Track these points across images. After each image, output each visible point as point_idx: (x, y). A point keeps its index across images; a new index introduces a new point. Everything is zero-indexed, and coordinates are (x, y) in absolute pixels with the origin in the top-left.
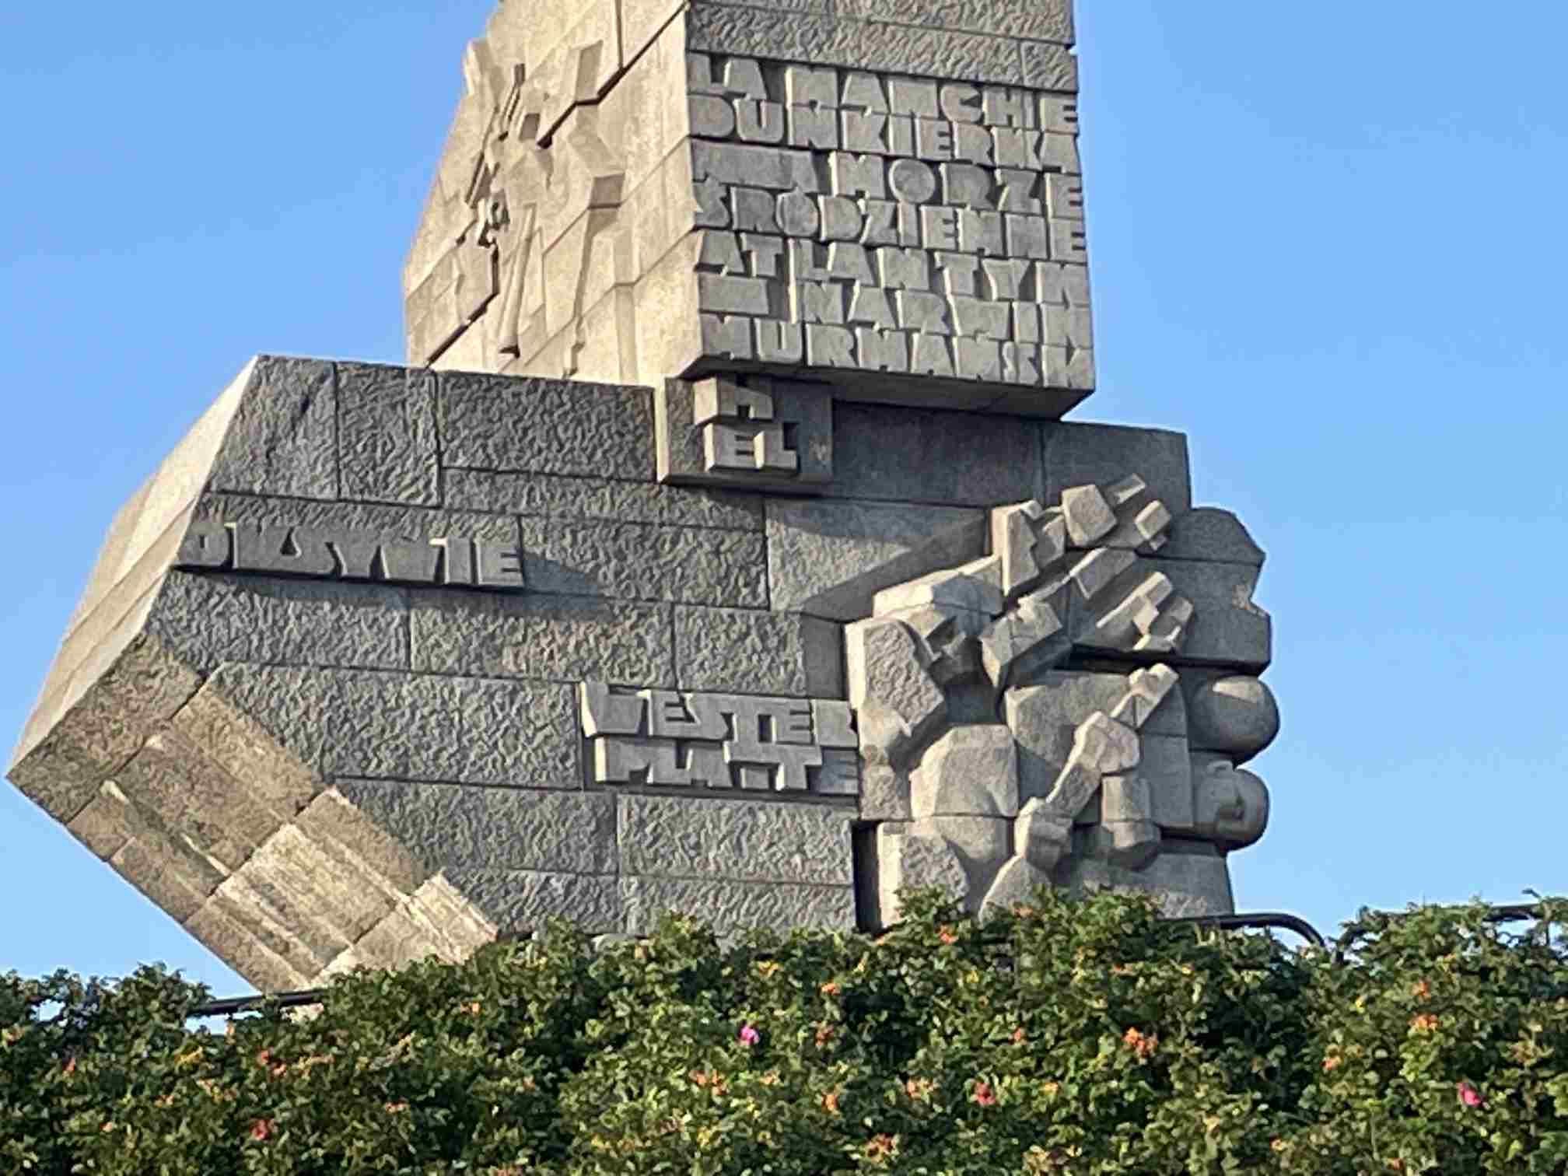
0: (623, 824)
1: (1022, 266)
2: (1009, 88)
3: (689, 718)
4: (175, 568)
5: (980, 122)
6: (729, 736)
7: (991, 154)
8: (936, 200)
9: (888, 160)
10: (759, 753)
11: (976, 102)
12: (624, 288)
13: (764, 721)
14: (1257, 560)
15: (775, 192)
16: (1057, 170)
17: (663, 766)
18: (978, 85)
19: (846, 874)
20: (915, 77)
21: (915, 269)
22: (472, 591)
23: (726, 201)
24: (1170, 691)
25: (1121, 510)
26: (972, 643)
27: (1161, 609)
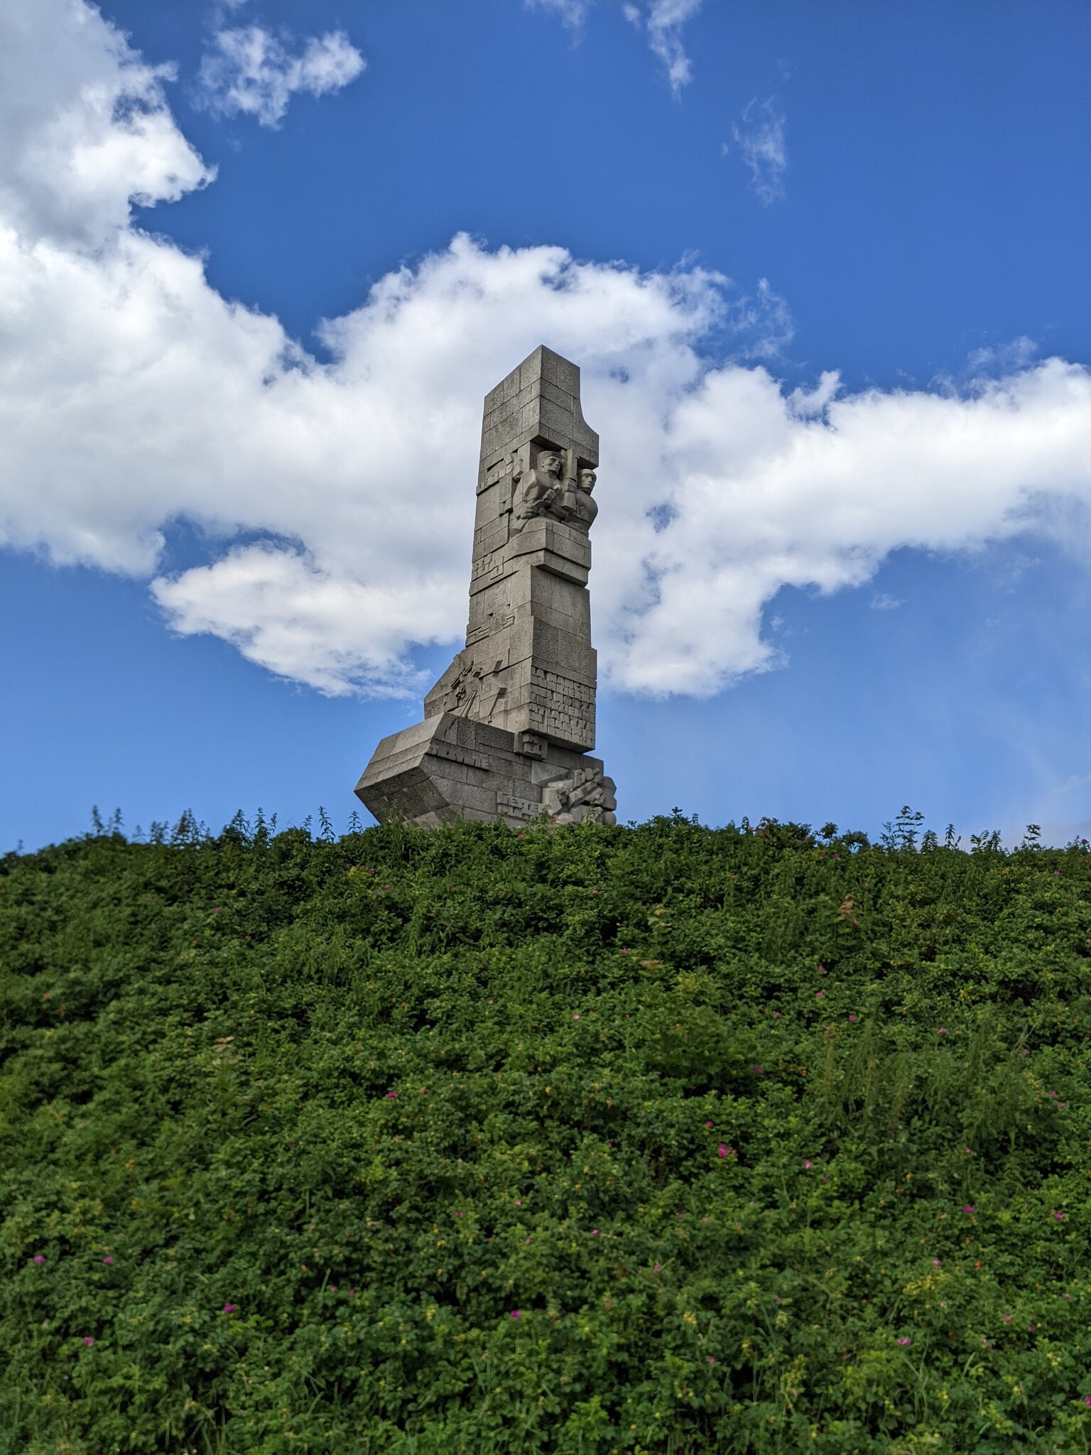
1: (585, 722)
2: (585, 686)
4: (426, 754)
5: (580, 691)
7: (581, 698)
8: (571, 705)
9: (564, 695)
11: (580, 687)
12: (506, 711)
14: (615, 789)
15: (544, 698)
16: (592, 704)
18: (580, 684)
20: (569, 680)
21: (567, 719)
22: (480, 769)
23: (535, 698)
24: (601, 813)
25: (595, 775)
26: (567, 797)
27: (600, 796)
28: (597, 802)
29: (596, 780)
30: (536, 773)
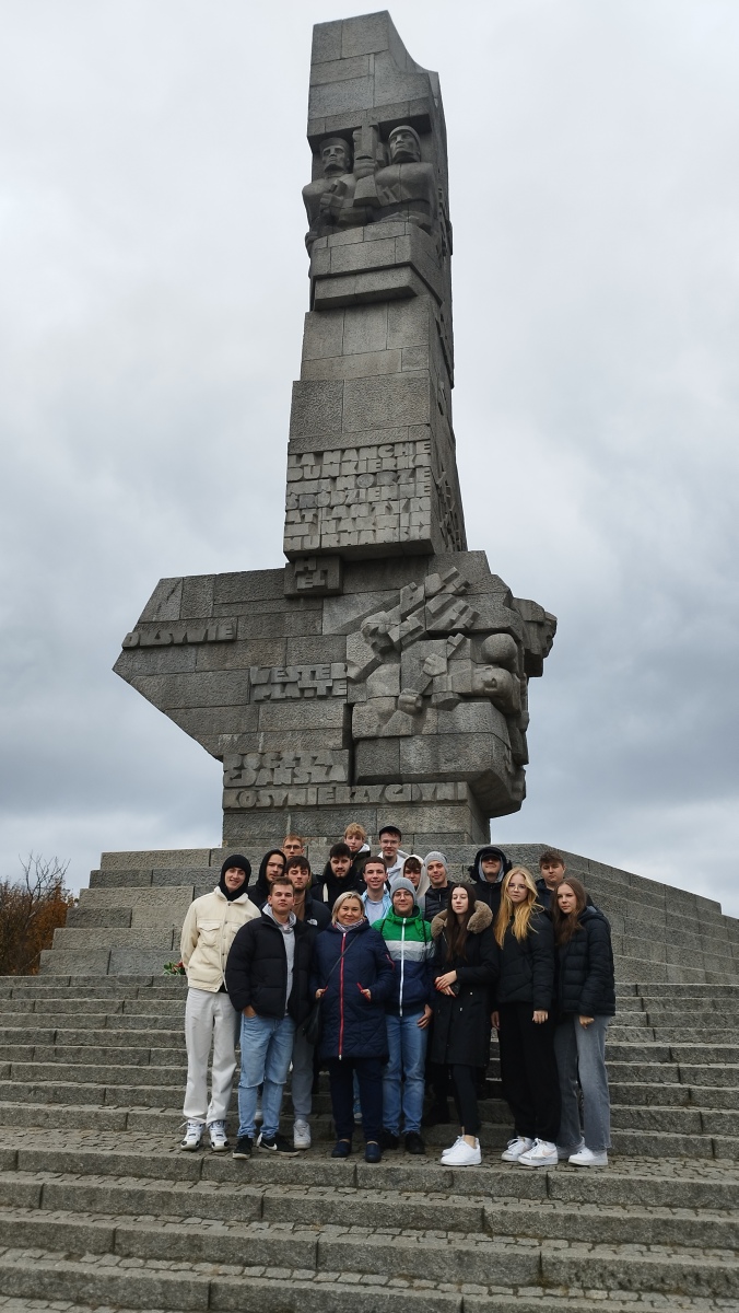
0: (261, 715)
1: (404, 501)
2: (404, 443)
3: (287, 675)
4: (122, 650)
5: (392, 456)
6: (300, 679)
7: (396, 466)
8: (374, 485)
10: (310, 684)
11: (392, 450)
13: (313, 673)
15: (316, 494)
16: (421, 466)
17: (277, 693)
18: (393, 444)
19: (340, 723)
20: (369, 447)
21: (364, 510)
22: (217, 642)
23: (298, 500)
24: (463, 643)
25: (447, 581)
26: (386, 636)
27: (462, 613)
28: (454, 627)
29: (451, 589)
30: (332, 616)
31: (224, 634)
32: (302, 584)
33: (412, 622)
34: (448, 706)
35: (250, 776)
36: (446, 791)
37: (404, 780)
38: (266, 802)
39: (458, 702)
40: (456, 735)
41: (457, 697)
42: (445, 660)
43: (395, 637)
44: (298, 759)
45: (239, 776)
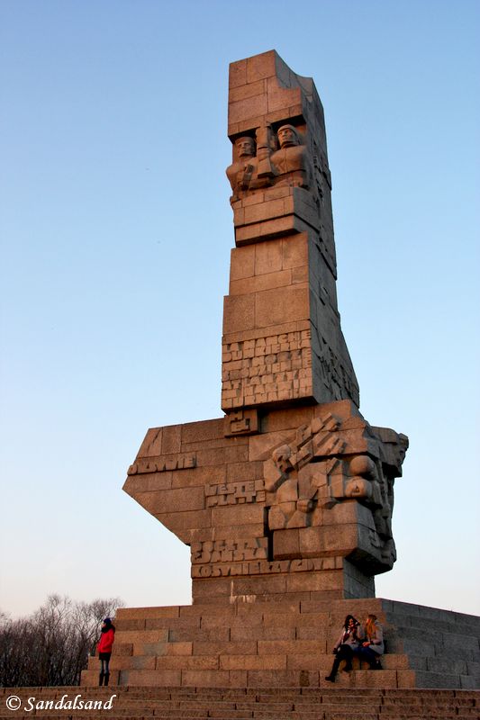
0: (213, 516)
3: (227, 489)
4: (128, 475)
6: (235, 492)
8: (276, 362)
9: (266, 356)
10: (242, 495)
13: (244, 487)
17: (222, 501)
19: (261, 520)
22: (184, 469)
24: (337, 463)
25: (326, 423)
26: (288, 461)
27: (335, 444)
28: (332, 453)
29: (329, 427)
30: (255, 448)
31: (188, 464)
32: (235, 428)
33: (304, 451)
34: (330, 506)
35: (207, 556)
36: (329, 563)
37: (303, 556)
38: (217, 573)
39: (336, 503)
40: (334, 525)
41: (334, 500)
42: (325, 477)
43: (293, 461)
44: (235, 545)
45: (200, 557)
